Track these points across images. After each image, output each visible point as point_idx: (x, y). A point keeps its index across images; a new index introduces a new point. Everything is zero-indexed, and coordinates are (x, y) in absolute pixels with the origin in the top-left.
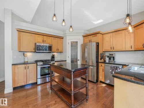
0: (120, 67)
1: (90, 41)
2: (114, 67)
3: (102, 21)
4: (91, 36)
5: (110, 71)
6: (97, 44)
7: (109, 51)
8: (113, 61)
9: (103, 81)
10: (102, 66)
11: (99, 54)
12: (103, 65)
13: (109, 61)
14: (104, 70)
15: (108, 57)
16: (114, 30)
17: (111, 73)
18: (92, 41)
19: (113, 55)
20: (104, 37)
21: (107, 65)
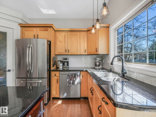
0: (78, 74)
1: (36, 36)
2: (72, 75)
3: (55, 13)
4: (38, 29)
5: (68, 80)
6: (49, 43)
7: (64, 54)
8: (68, 67)
9: (57, 96)
10: (55, 75)
11: (52, 58)
12: (57, 73)
13: (63, 68)
14: (58, 80)
15: (61, 61)
16: (70, 29)
17: (69, 83)
18: (39, 37)
19: (67, 59)
20: (58, 35)
21: (62, 73)
